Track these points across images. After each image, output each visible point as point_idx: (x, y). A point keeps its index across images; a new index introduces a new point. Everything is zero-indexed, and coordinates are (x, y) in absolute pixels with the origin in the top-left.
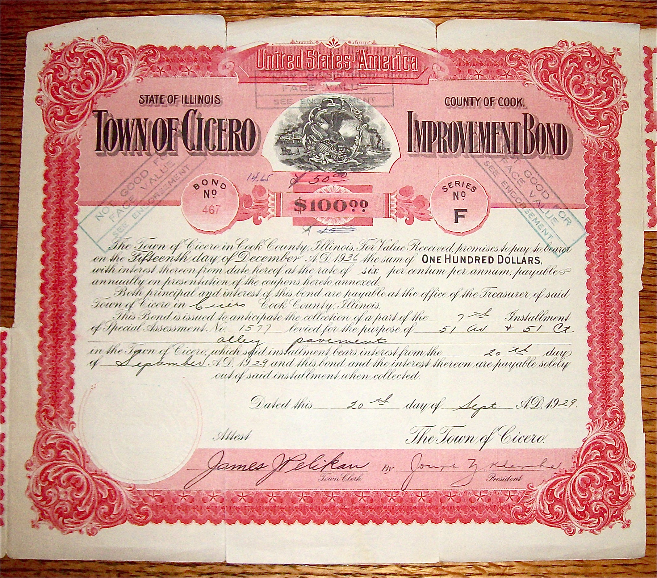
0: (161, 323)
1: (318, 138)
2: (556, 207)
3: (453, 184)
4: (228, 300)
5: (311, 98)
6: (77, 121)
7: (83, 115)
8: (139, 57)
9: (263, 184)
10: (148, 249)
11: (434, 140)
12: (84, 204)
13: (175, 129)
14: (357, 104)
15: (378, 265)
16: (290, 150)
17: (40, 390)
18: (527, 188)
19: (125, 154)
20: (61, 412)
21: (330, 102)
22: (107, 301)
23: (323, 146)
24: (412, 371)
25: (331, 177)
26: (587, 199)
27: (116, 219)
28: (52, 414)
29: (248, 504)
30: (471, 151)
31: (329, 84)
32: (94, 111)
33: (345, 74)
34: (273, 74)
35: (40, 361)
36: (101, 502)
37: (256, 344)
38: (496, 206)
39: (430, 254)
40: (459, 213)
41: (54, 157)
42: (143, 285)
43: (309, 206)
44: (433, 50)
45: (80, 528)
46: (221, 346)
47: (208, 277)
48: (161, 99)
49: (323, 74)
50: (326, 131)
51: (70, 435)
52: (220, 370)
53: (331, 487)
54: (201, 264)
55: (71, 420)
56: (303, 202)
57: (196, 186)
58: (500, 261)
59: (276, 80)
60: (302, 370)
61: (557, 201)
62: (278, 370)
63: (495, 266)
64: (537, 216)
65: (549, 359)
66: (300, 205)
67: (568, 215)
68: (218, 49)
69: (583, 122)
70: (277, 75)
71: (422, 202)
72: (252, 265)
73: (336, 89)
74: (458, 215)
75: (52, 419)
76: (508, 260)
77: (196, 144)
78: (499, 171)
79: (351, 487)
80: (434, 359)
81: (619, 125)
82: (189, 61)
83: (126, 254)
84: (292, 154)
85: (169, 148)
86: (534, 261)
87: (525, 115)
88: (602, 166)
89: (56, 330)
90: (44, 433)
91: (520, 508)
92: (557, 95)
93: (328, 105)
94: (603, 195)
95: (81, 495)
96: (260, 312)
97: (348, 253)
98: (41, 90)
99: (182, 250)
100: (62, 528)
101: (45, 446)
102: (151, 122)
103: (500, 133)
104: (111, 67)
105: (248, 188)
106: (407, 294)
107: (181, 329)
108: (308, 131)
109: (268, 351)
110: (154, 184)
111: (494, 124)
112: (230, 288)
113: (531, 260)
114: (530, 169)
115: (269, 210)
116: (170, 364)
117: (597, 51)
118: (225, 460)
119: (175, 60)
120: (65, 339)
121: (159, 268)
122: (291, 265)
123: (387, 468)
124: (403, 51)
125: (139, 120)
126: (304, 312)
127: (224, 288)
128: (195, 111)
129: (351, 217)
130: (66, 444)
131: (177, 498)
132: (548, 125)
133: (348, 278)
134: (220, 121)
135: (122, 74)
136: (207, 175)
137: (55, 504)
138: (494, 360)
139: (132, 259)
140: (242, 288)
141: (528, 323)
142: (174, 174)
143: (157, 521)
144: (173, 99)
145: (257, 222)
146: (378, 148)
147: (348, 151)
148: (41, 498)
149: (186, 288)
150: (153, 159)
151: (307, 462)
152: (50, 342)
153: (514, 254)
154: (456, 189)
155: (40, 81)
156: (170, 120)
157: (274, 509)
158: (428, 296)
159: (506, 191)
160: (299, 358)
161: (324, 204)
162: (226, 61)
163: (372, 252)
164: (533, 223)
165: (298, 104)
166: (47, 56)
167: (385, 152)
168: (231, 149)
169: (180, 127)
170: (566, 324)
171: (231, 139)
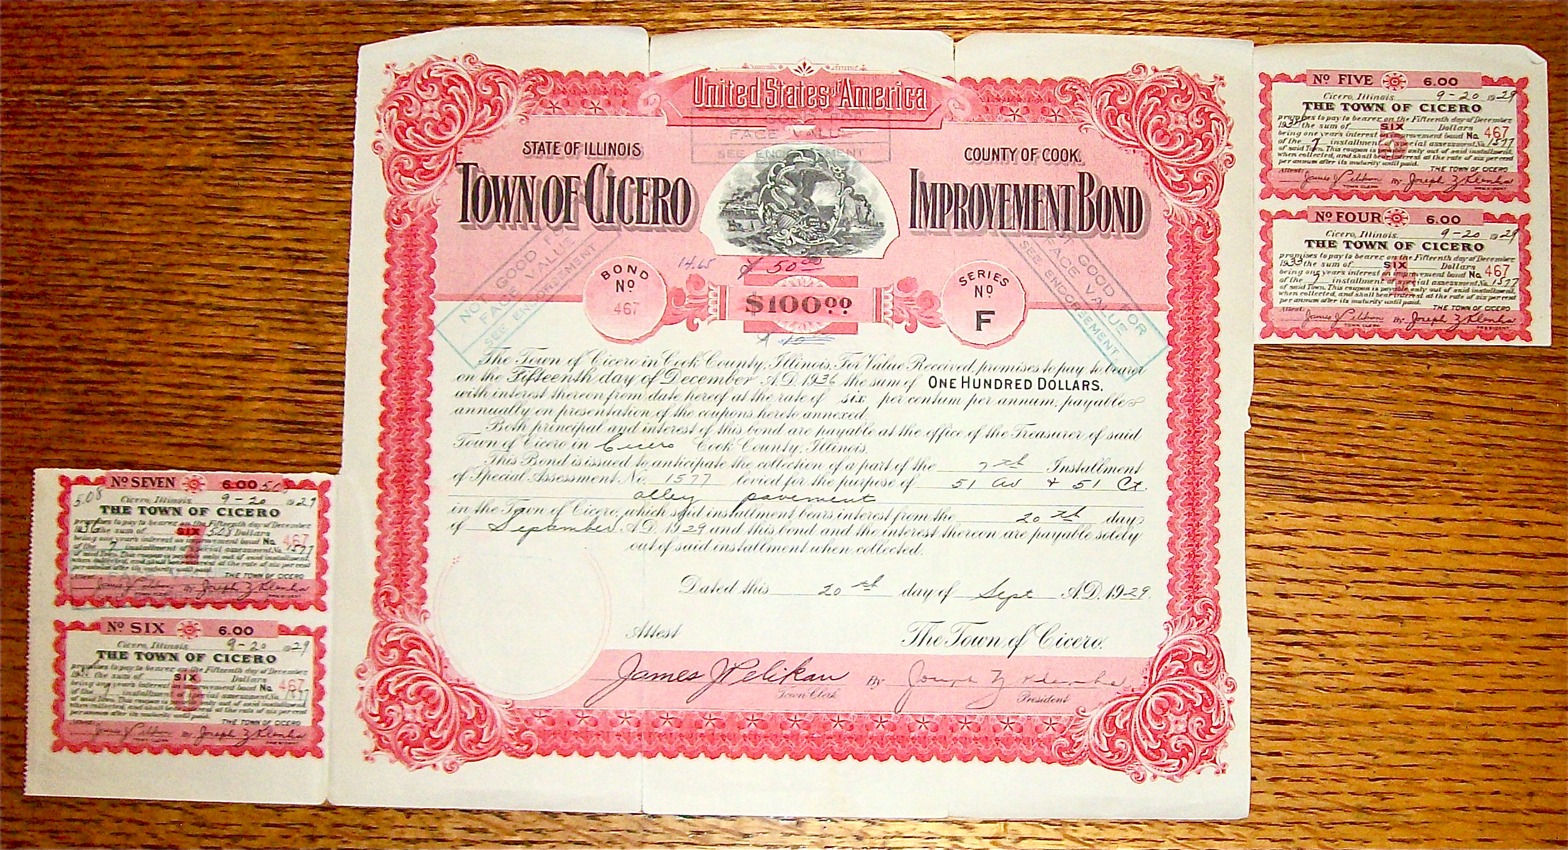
0: (554, 470)
1: (781, 207)
2: (1124, 308)
3: (975, 275)
4: (651, 438)
5: (771, 149)
6: (432, 178)
7: (442, 170)
8: (523, 86)
9: (701, 272)
10: (533, 364)
11: (949, 210)
12: (442, 298)
13: (576, 192)
14: (837, 158)
15: (864, 390)
16: (740, 225)
17: (378, 564)
18: (1082, 281)
19: (504, 228)
20: (409, 596)
21: (799, 155)
22: (476, 438)
23: (788, 220)
24: (912, 542)
25: (799, 265)
26: (1171, 297)
27: (490, 320)
28: (395, 600)
29: (675, 730)
30: (1002, 227)
31: (797, 128)
32: (458, 164)
33: (820, 114)
34: (716, 114)
35: (380, 523)
36: (466, 724)
37: (688, 502)
38: (1038, 306)
39: (941, 375)
41: (400, 229)
42: (528, 415)
43: (767, 305)
44: (949, 78)
45: (433, 762)
46: (638, 505)
47: (621, 405)
48: (555, 147)
49: (789, 114)
50: (792, 198)
51: (423, 630)
52: (638, 538)
53: (795, 706)
54: (611, 387)
55: (424, 607)
56: (758, 300)
57: (605, 275)
58: (1042, 386)
59: (721, 122)
60: (754, 539)
61: (1126, 300)
62: (720, 539)
63: (1034, 393)
64: (1096, 320)
65: (1111, 528)
66: (754, 304)
67: (1142, 321)
68: (638, 76)
69: (1166, 185)
70: (722, 114)
71: (929, 300)
72: (684, 389)
73: (809, 135)
74: (982, 318)
75: (396, 605)
76: (1052, 385)
77: (605, 213)
78: (1042, 256)
79: (822, 707)
80: (944, 526)
81: (1219, 190)
82: (596, 92)
83: (505, 371)
84: (743, 231)
85: (567, 219)
86: (1091, 386)
87: (1082, 175)
88: (1193, 248)
89: (402, 481)
90: (384, 626)
91: (1066, 742)
92: (1129, 146)
93: (796, 160)
94: (1194, 292)
95: (437, 714)
96: (694, 456)
97: (823, 372)
98: (380, 131)
99: (585, 365)
100: (408, 761)
101: (384, 643)
102: (540, 181)
103: (1045, 200)
104: (483, 101)
105: (679, 280)
106: (907, 432)
107: (582, 479)
108: (767, 198)
109: (705, 512)
110: (545, 271)
111: (1036, 187)
112: (653, 422)
113: (1086, 385)
114: (1087, 252)
115: (710, 311)
116: (565, 529)
117: (1190, 80)
118: (644, 666)
119: (575, 92)
120: (414, 492)
121: (550, 392)
122: (740, 389)
123: (874, 681)
124: (904, 79)
125: (523, 178)
126: (757, 457)
127: (645, 421)
128: (604, 167)
129: (827, 321)
130: (416, 643)
131: (574, 720)
132: (1115, 189)
133: (821, 408)
134: (641, 180)
135: (498, 110)
136: (622, 259)
137: (400, 726)
138: (1031, 528)
139: (512, 377)
140: (670, 421)
141: (1080, 476)
142: (573, 257)
143: (545, 753)
144: (572, 148)
145: (693, 327)
146: (866, 222)
147: (824, 226)
148: (378, 719)
149: (590, 421)
150: (542, 235)
151: (760, 670)
152: (394, 495)
153: (1062, 377)
154: (979, 282)
155: (379, 118)
156: (568, 179)
157: (712, 737)
158: (936, 436)
159: (1052, 285)
160: (751, 523)
161: (789, 303)
162: (648, 93)
163: (856, 372)
164: (1091, 332)
165: (752, 158)
166: (389, 82)
167: (878, 229)
168: (655, 222)
169: (583, 189)
170: (1136, 478)
171: (656, 208)
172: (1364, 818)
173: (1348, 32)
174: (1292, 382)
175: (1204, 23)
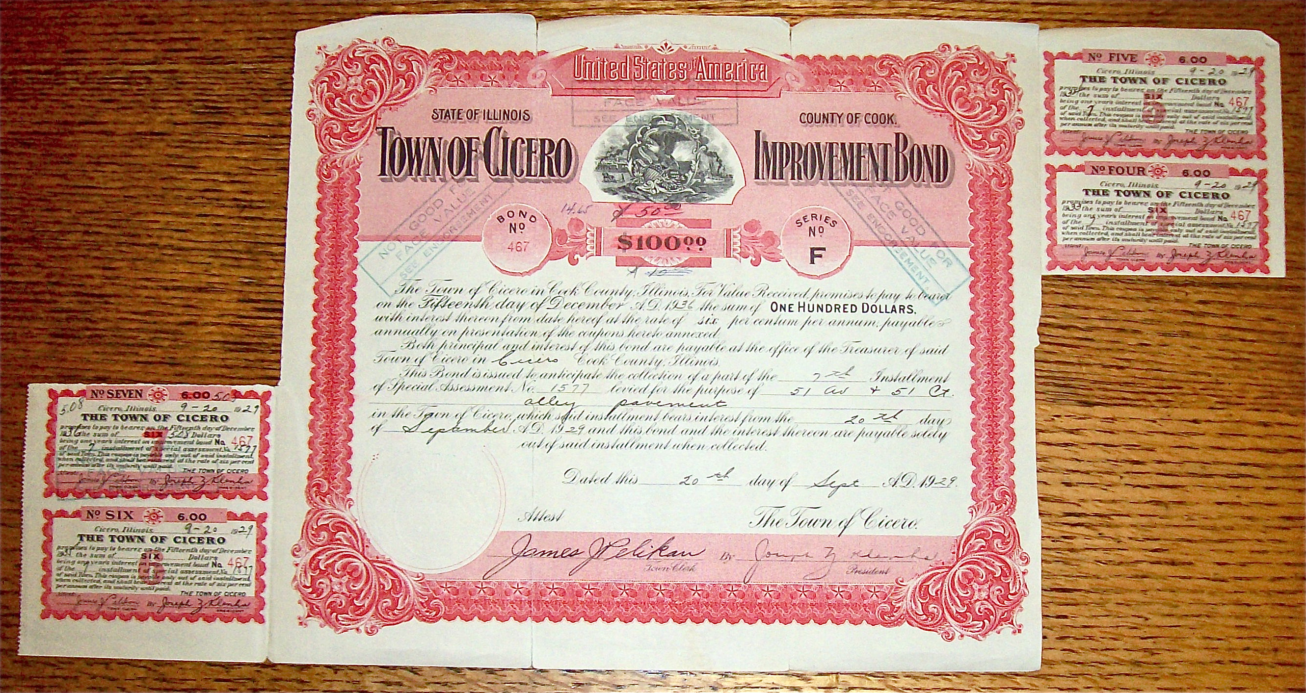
0: (458, 382)
1: (646, 162)
2: (934, 245)
3: (809, 218)
4: (538, 354)
5: (638, 114)
6: (357, 140)
7: (364, 133)
8: (433, 64)
9: (581, 217)
10: (441, 293)
11: (787, 164)
12: (365, 239)
13: (476, 151)
14: (694, 122)
15: (717, 314)
16: (613, 177)
17: (310, 460)
18: (899, 223)
19: (416, 180)
20: (337, 487)
21: (662, 119)
22: (392, 355)
23: (653, 173)
24: (758, 440)
25: (662, 210)
26: (972, 236)
27: (404, 257)
28: (325, 489)
29: (560, 598)
30: (831, 178)
31: (660, 97)
32: (377, 128)
33: (679, 86)
34: (593, 85)
35: (312, 427)
36: (383, 594)
37: (570, 407)
38: (861, 243)
39: (780, 301)
40: (816, 252)
41: (329, 182)
42: (435, 336)
43: (635, 243)
44: (786, 56)
45: (356, 626)
46: (529, 409)
47: (514, 327)
48: (459, 114)
49: (653, 85)
50: (656, 155)
51: (347, 515)
52: (527, 438)
53: (660, 578)
54: (506, 311)
55: (348, 496)
56: (628, 239)
57: (501, 219)
58: (865, 310)
59: (597, 93)
60: (625, 438)
61: (935, 239)
62: (596, 438)
63: (859, 316)
64: (909, 255)
65: (924, 428)
66: (624, 242)
67: (948, 255)
68: (527, 53)
69: (968, 143)
70: (598, 86)
71: (771, 239)
72: (567, 313)
73: (669, 103)
74: (815, 254)
75: (325, 495)
76: (874, 309)
77: (500, 168)
78: (865, 202)
79: (682, 578)
80: (784, 427)
81: (1012, 146)
82: (492, 68)
83: (416, 299)
84: (615, 181)
85: (469, 173)
86: (906, 310)
87: (897, 135)
88: (991, 196)
89: (330, 391)
90: (315, 512)
91: (887, 607)
92: (937, 111)
93: (659, 123)
94: (991, 232)
95: (359, 586)
96: (575, 369)
97: (681, 300)
98: (313, 102)
99: (484, 294)
100: (335, 625)
101: (315, 527)
102: (446, 142)
103: (867, 156)
104: (399, 75)
105: (562, 222)
106: (753, 349)
107: (481, 389)
108: (635, 155)
109: (584, 415)
110: (451, 216)
111: (859, 145)
112: (540, 340)
113: (902, 309)
114: (903, 199)
115: (588, 248)
116: (467, 430)
117: (987, 57)
118: (532, 546)
119: (475, 68)
120: (341, 400)
121: (454, 316)
122: (613, 313)
123: (726, 557)
124: (751, 56)
125: (432, 139)
126: (628, 370)
127: (534, 340)
128: (499, 129)
129: (685, 257)
130: (342, 525)
131: (475, 591)
132: (925, 146)
133: (680, 329)
134: (530, 141)
135: (411, 84)
136: (514, 206)
137: (328, 597)
138: (857, 428)
139: (423, 304)
140: (555, 340)
141: (897, 385)
142: (473, 204)
143: (450, 618)
144: (473, 115)
145: (573, 262)
146: (718, 175)
147: (683, 177)
148: (310, 590)
149: (488, 340)
150: (448, 186)
151: (631, 548)
152: (323, 403)
153: (882, 302)
154: (812, 223)
155: (312, 91)
156: (470, 140)
157: (589, 604)
158: (777, 352)
159: (873, 226)
160: (622, 424)
161: (654, 242)
162: (536, 69)
163: (710, 299)
164: (906, 265)
165: (623, 122)
166: (321, 61)
167: (728, 180)
168: (542, 175)
169: (482, 148)
170: (944, 386)
171: (542, 162)
172: (1136, 670)
173: (1117, 19)
174: (1074, 307)
175: (999, 11)
